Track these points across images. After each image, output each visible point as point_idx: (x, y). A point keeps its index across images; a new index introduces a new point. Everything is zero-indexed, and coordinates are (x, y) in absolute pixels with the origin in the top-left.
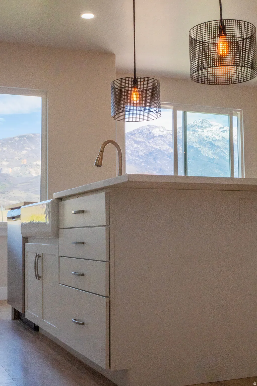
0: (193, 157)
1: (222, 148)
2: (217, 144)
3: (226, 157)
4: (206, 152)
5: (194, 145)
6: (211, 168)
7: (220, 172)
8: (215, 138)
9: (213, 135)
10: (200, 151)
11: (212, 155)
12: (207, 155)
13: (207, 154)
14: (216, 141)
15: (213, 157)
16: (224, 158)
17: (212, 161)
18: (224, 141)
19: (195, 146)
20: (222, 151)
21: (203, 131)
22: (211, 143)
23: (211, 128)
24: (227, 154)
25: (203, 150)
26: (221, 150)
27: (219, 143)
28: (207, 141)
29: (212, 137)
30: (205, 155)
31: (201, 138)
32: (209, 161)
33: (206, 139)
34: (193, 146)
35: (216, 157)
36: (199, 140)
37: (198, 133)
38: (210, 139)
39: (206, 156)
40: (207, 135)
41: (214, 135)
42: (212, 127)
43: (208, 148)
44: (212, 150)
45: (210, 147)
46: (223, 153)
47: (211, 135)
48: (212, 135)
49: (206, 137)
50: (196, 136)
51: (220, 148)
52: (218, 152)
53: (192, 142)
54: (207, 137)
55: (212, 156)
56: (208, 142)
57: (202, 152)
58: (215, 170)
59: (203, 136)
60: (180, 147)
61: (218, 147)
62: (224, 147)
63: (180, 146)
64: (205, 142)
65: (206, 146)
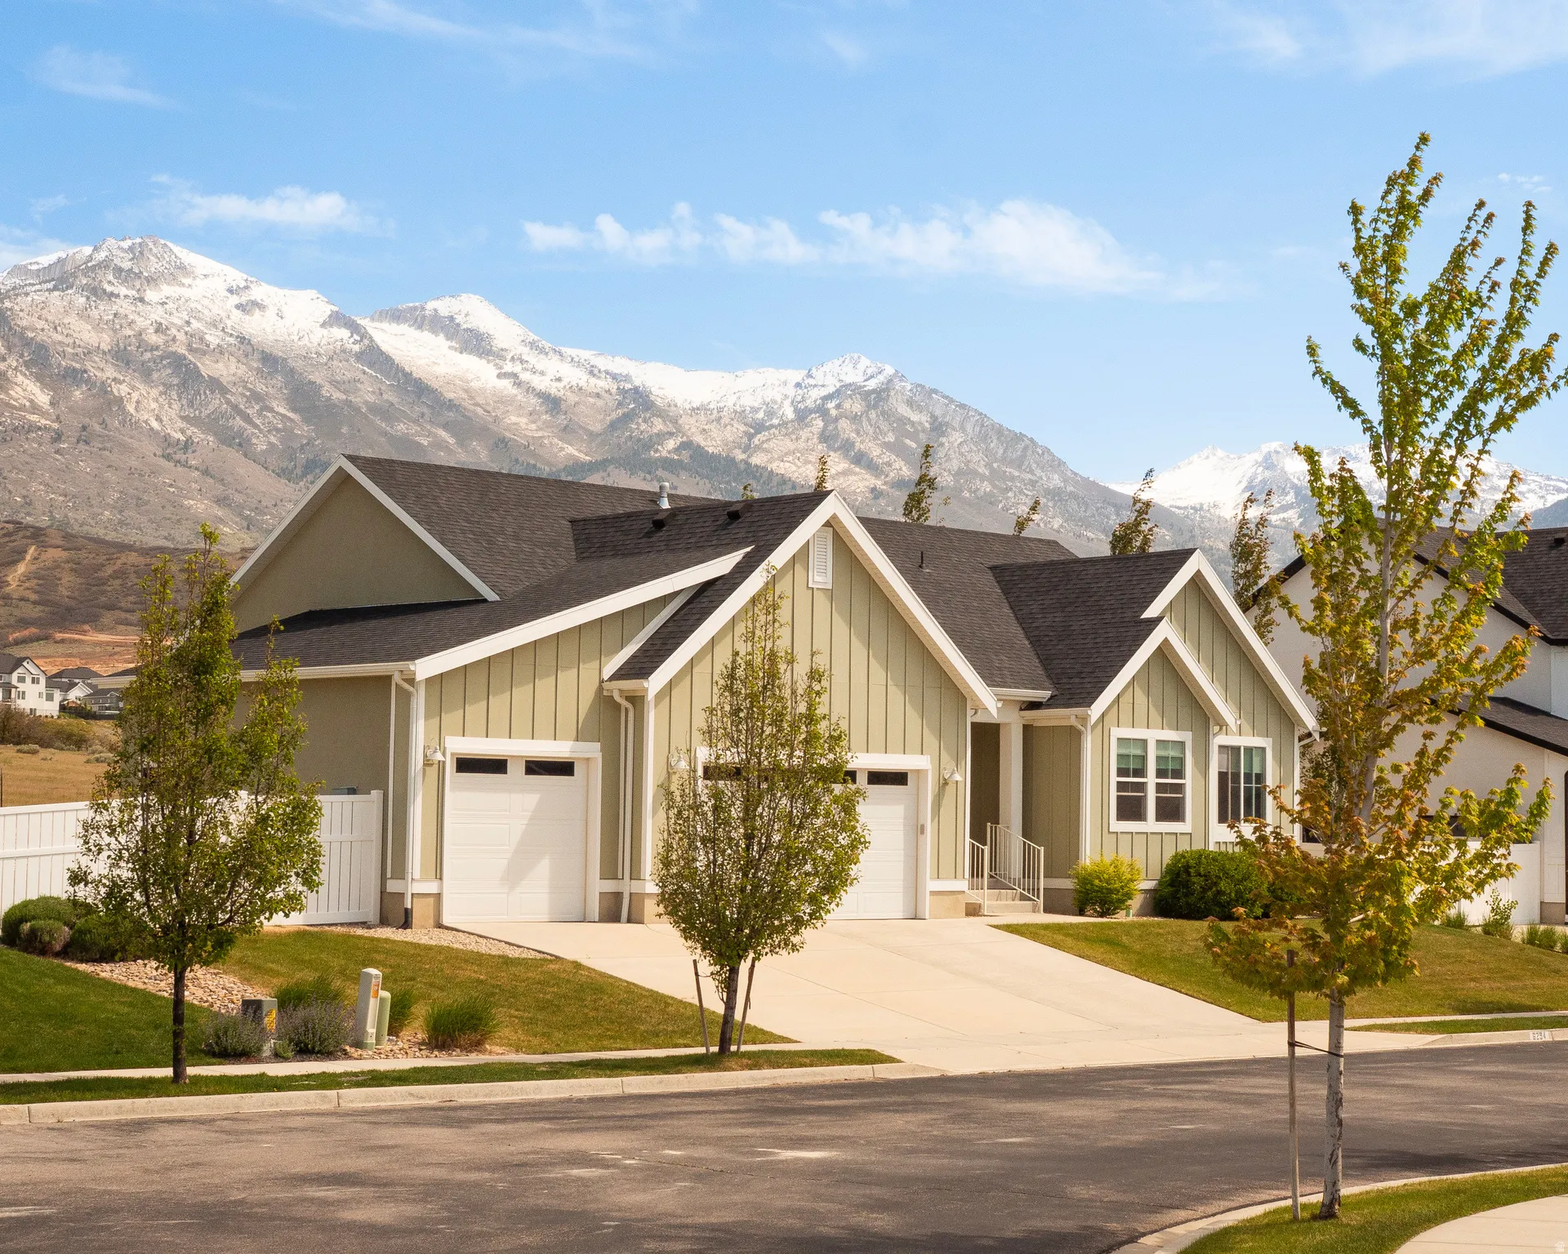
0: (84, 428)
1: (234, 390)
2: (209, 367)
3: (254, 441)
4: (154, 405)
5: (88, 365)
6: (172, 490)
7: (220, 513)
8: (202, 339)
9: (192, 320)
10: (119, 401)
11: (180, 424)
12: (155, 425)
13: (159, 419)
14: (204, 353)
15: (189, 433)
16: (240, 445)
17: (180, 456)
18: (247, 356)
19: (92, 372)
20: (235, 407)
21: (142, 300)
22: (178, 362)
23: (183, 285)
24: (258, 422)
25: (135, 396)
26: (228, 402)
27: (220, 365)
28: (157, 348)
29: (186, 333)
30: (146, 422)
31: (129, 332)
32: (168, 457)
33: (153, 338)
34: (85, 371)
35: (202, 436)
36: (118, 345)
37: (115, 307)
38: (174, 339)
39: (152, 429)
40: (159, 320)
41: (195, 324)
42: (186, 281)
43: (164, 385)
44: (184, 402)
45: (176, 381)
46: (238, 418)
47: (179, 322)
48: (188, 323)
49: (157, 331)
50: (106, 318)
51: (224, 390)
52: (211, 408)
53: (80, 350)
54: (159, 329)
55: (183, 431)
56: (162, 358)
57: (131, 408)
58: (192, 502)
59: (141, 323)
60: (16, 369)
61: (215, 385)
62: (245, 387)
63: (15, 364)
64: (148, 355)
65: (155, 375)
